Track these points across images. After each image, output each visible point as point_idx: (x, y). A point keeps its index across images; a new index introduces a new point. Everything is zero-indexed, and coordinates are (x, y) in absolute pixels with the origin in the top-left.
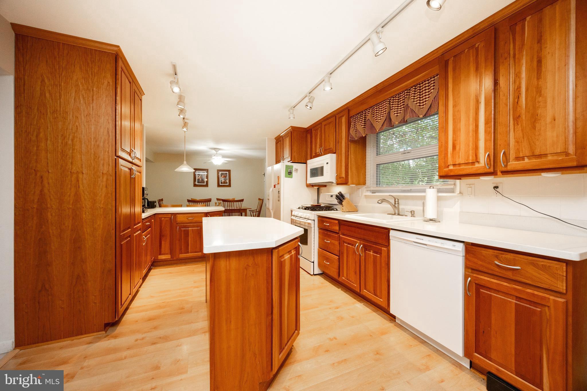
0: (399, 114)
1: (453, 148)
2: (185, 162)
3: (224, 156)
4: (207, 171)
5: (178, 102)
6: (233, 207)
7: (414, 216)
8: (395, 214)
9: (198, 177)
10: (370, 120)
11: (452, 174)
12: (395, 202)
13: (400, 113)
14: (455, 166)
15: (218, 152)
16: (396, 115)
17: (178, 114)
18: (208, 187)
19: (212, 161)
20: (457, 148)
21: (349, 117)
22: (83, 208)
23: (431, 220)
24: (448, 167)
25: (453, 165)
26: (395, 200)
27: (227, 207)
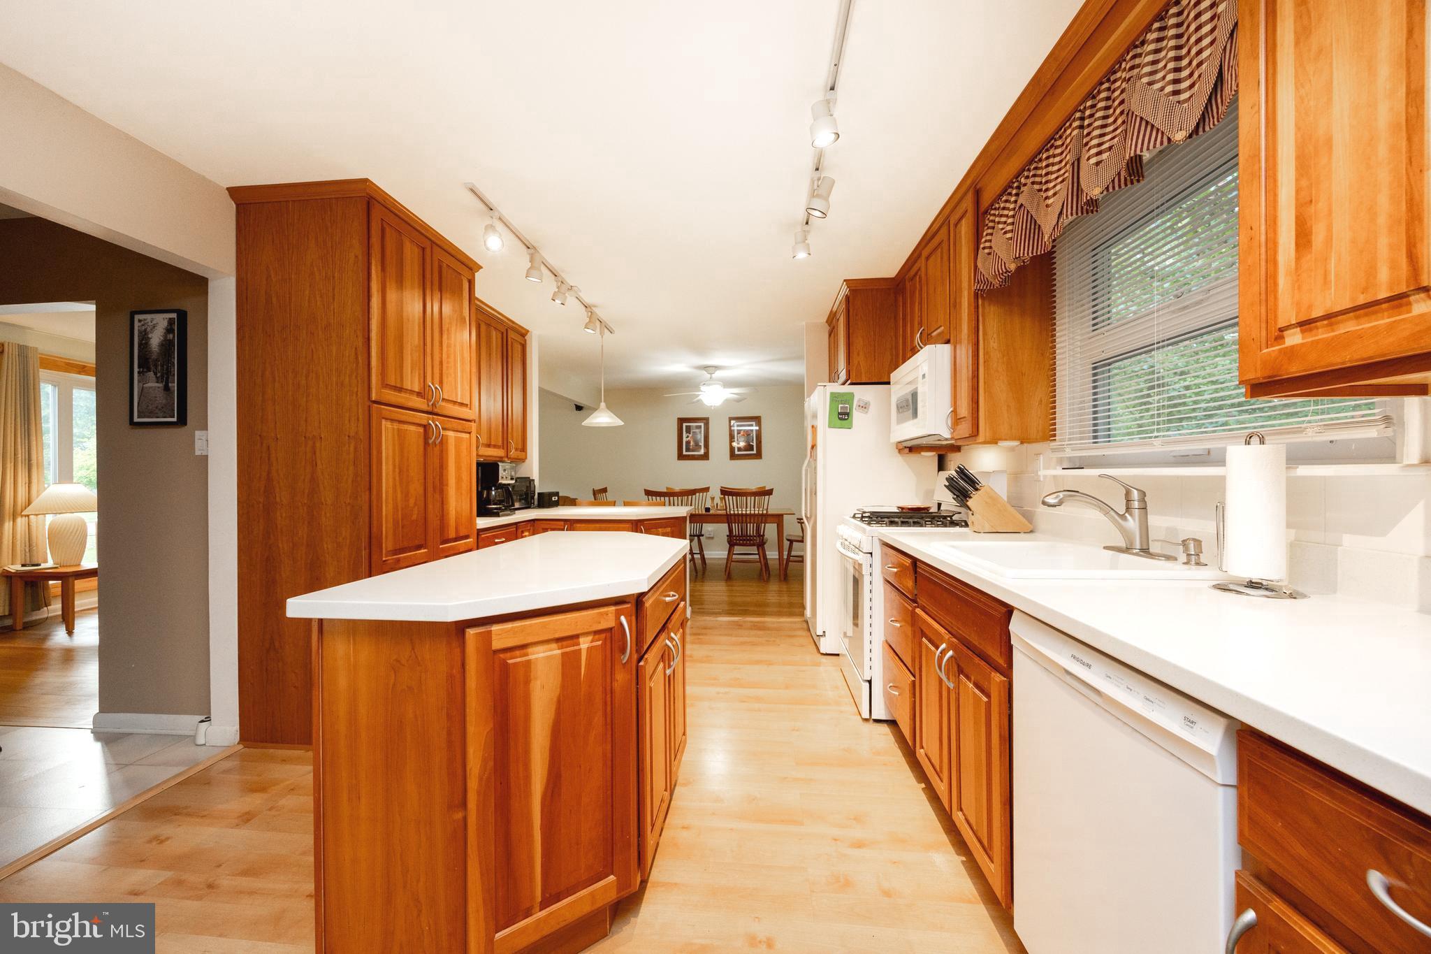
0: (1107, 154)
1: (1297, 245)
2: (603, 405)
3: (728, 384)
4: (705, 421)
5: (528, 271)
6: (746, 508)
7: (1198, 564)
8: (1127, 550)
9: (688, 437)
10: (1028, 207)
11: (1295, 370)
12: (1128, 501)
13: (1110, 148)
14: (1311, 330)
15: (713, 375)
16: (1093, 160)
17: (551, 298)
18: (708, 459)
19: (700, 397)
20: (1318, 238)
21: (980, 213)
22: (323, 504)
23: (1253, 585)
24: (1279, 338)
25: (1301, 324)
26: (1128, 493)
27: (736, 509)
